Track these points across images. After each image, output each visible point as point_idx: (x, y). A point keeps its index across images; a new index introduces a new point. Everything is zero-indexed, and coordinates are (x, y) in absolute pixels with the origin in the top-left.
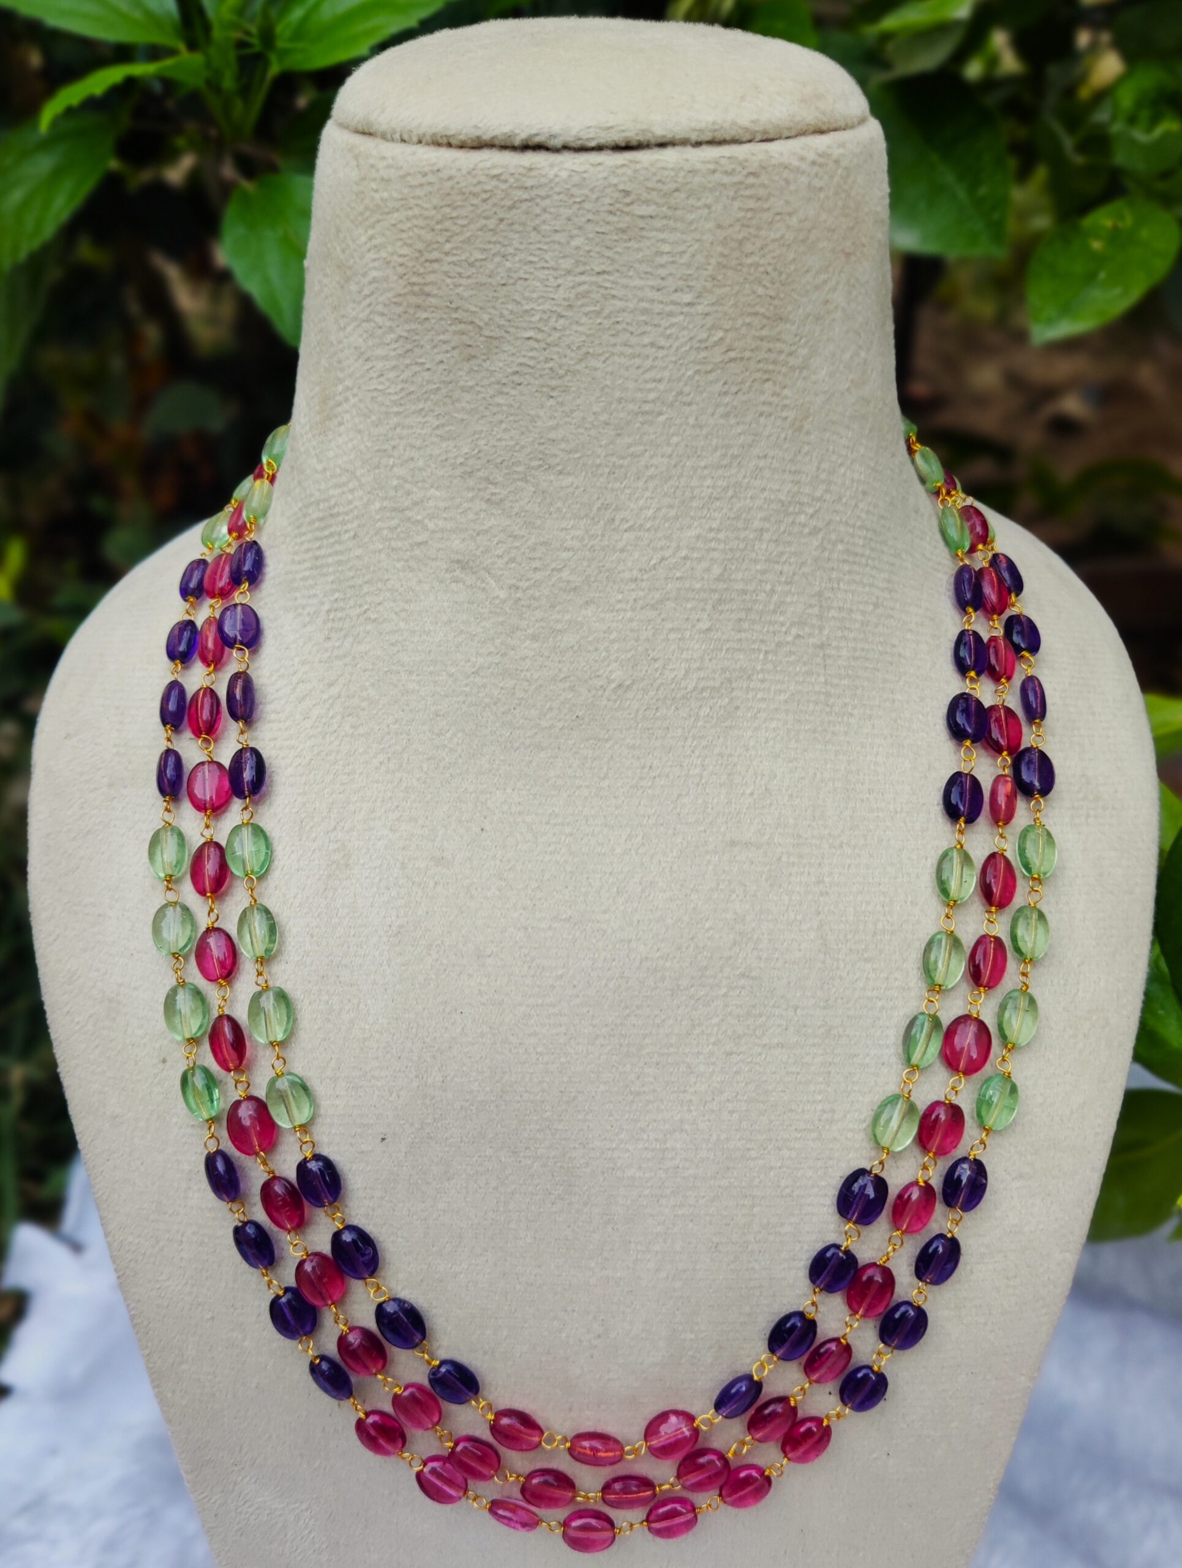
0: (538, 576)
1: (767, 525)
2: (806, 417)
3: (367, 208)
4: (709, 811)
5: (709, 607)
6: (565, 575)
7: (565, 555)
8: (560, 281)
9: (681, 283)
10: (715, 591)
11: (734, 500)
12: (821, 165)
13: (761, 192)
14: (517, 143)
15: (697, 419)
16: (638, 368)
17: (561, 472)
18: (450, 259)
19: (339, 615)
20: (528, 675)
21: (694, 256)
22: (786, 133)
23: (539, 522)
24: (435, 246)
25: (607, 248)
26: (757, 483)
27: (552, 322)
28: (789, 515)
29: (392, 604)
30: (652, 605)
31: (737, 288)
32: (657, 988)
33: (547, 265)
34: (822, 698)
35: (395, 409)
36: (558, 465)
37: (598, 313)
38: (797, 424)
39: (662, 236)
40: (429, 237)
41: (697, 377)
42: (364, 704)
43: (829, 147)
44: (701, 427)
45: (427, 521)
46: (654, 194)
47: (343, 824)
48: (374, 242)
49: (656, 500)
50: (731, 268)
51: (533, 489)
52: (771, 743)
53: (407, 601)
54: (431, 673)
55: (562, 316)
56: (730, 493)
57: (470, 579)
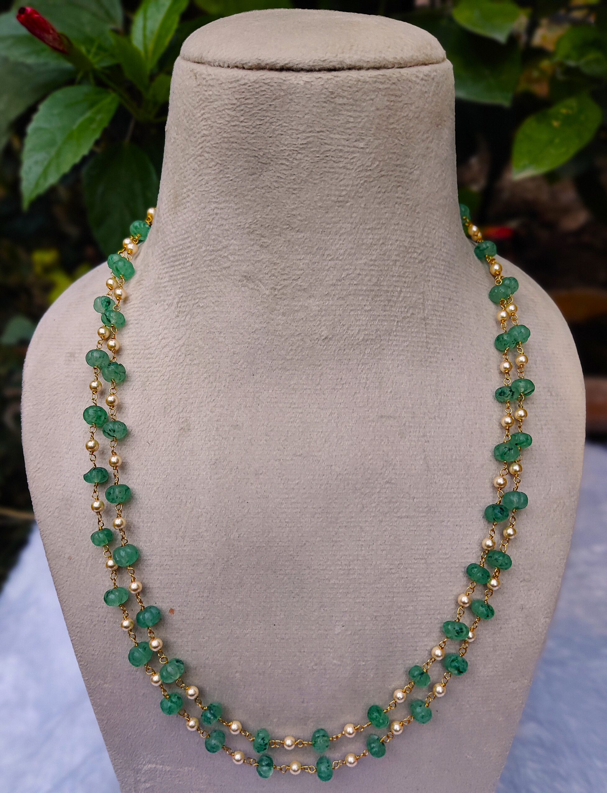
0: (286, 283)
1: (398, 258)
2: (418, 205)
3: (201, 99)
4: (370, 400)
5: (370, 299)
6: (299, 282)
7: (299, 272)
8: (299, 136)
9: (358, 137)
10: (373, 291)
11: (383, 245)
12: (426, 80)
13: (398, 93)
14: (278, 66)
15: (365, 205)
16: (337, 179)
17: (298, 231)
18: (243, 124)
19: (183, 304)
20: (280, 333)
21: (365, 123)
22: (409, 65)
23: (286, 256)
24: (235, 118)
25: (323, 119)
26: (394, 237)
27: (294, 156)
28: (408, 253)
29: (211, 298)
30: (343, 298)
31: (385, 140)
32: (345, 489)
33: (293, 128)
34: (425, 344)
35: (214, 200)
36: (296, 227)
37: (318, 152)
38: (413, 208)
39: (350, 114)
40: (233, 113)
41: (366, 184)
42: (196, 349)
43: (429, 71)
44: (367, 209)
45: (229, 256)
46: (346, 93)
47: (185, 409)
48: (204, 116)
49: (345, 245)
50: (382, 130)
51: (284, 240)
52: (400, 367)
53: (218, 297)
54: (231, 332)
55: (299, 153)
56: (381, 242)
57: (251, 285)
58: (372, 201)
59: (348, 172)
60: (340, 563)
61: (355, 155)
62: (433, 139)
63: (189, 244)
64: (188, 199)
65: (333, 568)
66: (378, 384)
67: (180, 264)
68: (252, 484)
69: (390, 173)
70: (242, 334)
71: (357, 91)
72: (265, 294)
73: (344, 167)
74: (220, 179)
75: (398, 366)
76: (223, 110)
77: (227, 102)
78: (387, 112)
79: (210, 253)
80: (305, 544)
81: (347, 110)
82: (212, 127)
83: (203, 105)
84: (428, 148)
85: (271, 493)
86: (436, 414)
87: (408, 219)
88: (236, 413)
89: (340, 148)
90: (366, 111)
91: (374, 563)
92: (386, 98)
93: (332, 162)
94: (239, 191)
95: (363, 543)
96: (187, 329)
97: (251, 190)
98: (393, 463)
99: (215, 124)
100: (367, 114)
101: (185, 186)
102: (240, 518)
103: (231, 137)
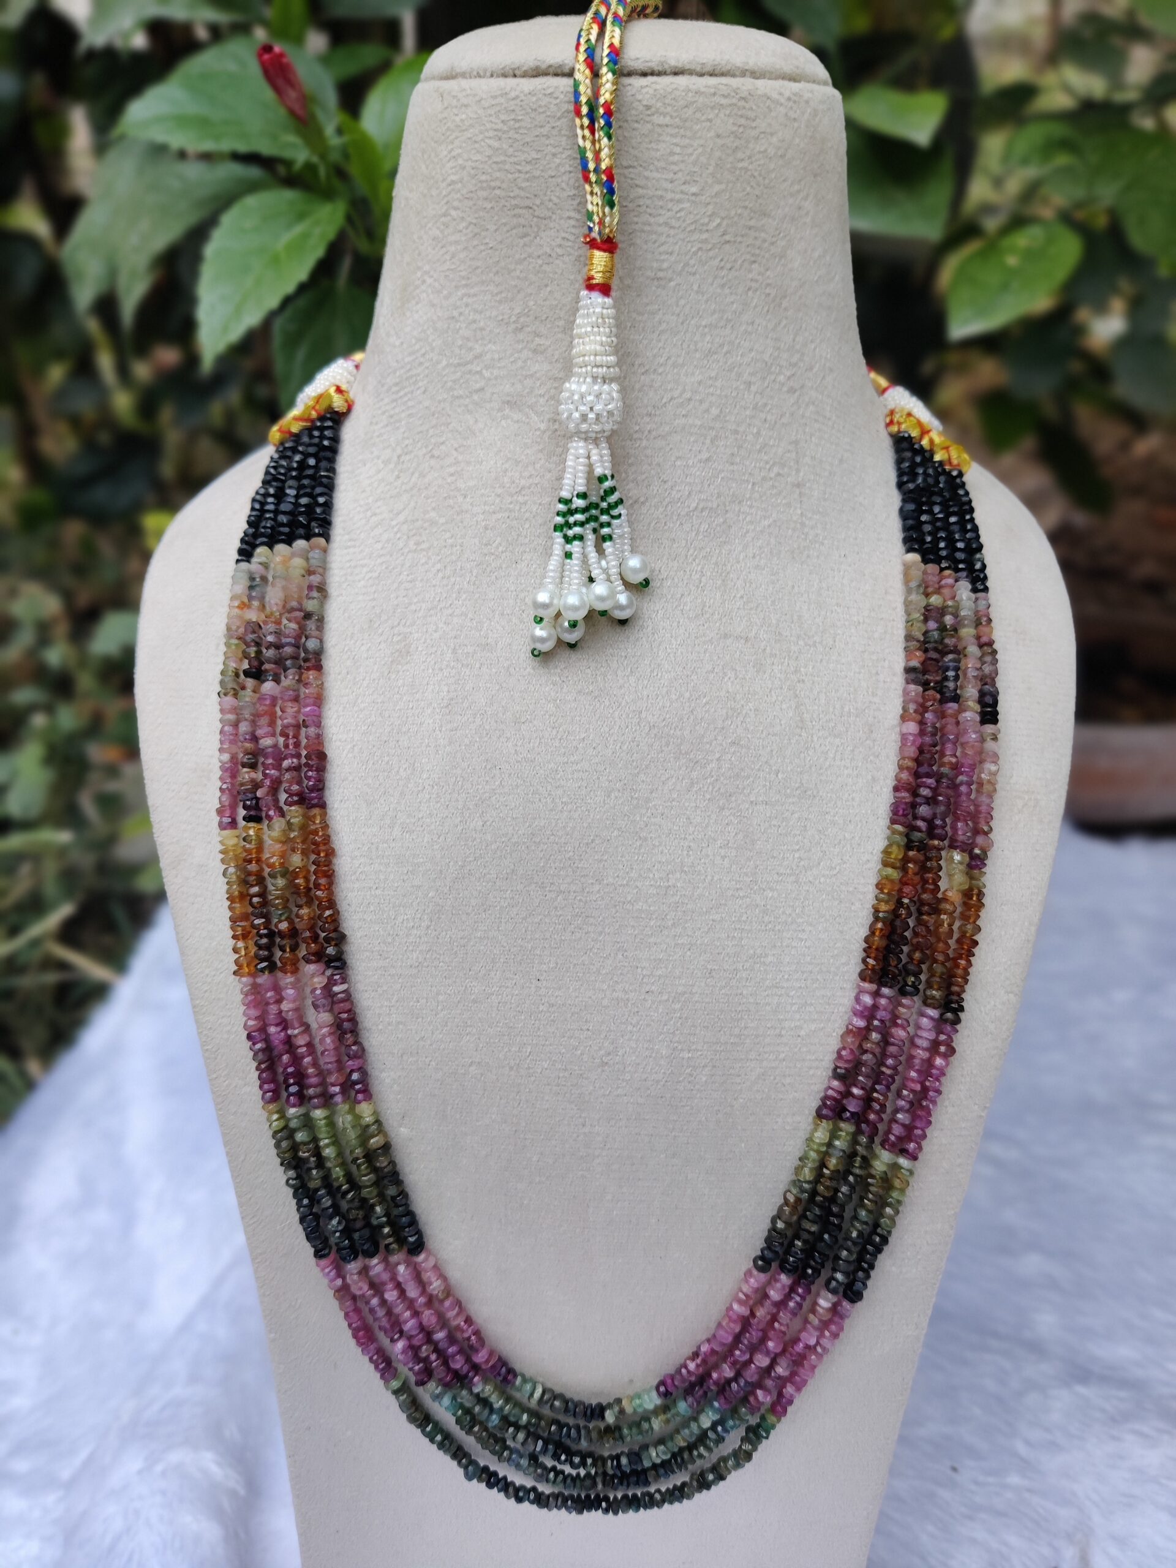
58: (710, 280)
59: (672, 232)
60: (651, 876)
61: (682, 206)
62: (808, 195)
63: (422, 360)
64: (423, 287)
65: (639, 884)
66: (719, 582)
67: (406, 394)
68: (508, 739)
69: (739, 239)
70: (499, 496)
71: (686, 106)
72: (539, 429)
73: (666, 224)
74: (474, 247)
75: (754, 557)
76: (482, 140)
77: (488, 126)
78: (733, 142)
79: (453, 369)
80: (593, 841)
81: (671, 135)
82: (464, 168)
83: (451, 138)
84: (800, 208)
85: (539, 754)
86: (817, 638)
87: (768, 317)
88: (485, 625)
89: (659, 193)
90: (700, 137)
91: (709, 877)
92: (731, 121)
93: (648, 216)
94: (503, 264)
95: (691, 844)
96: (412, 496)
97: (520, 262)
98: (744, 712)
99: (470, 163)
100: (702, 142)
101: (419, 268)
102: (487, 794)
103: (491, 181)
